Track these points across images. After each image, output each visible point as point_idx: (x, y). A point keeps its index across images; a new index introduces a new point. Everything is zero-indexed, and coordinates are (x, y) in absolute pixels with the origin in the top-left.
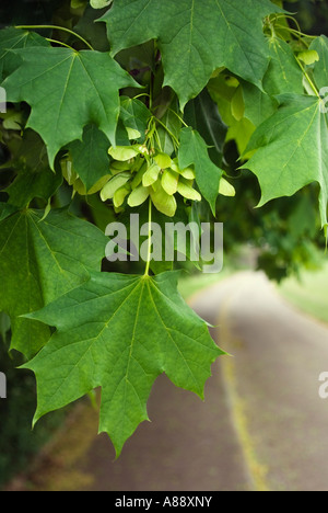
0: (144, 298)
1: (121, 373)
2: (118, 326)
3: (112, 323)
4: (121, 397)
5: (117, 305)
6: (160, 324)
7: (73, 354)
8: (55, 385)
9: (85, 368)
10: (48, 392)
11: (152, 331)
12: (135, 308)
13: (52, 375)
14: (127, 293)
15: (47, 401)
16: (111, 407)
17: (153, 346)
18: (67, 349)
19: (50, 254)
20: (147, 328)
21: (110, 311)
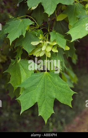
0: (47, 78)
1: (44, 99)
2: (41, 86)
3: (39, 85)
4: (44, 106)
5: (40, 81)
6: (53, 85)
7: (30, 95)
8: (25, 103)
9: (33, 98)
10: (24, 105)
11: (51, 87)
12: (45, 81)
13: (25, 101)
14: (42, 77)
15: (24, 108)
16: (42, 109)
17: (52, 91)
18: (28, 94)
19: (23, 70)
20: (49, 86)
21: (38, 83)
